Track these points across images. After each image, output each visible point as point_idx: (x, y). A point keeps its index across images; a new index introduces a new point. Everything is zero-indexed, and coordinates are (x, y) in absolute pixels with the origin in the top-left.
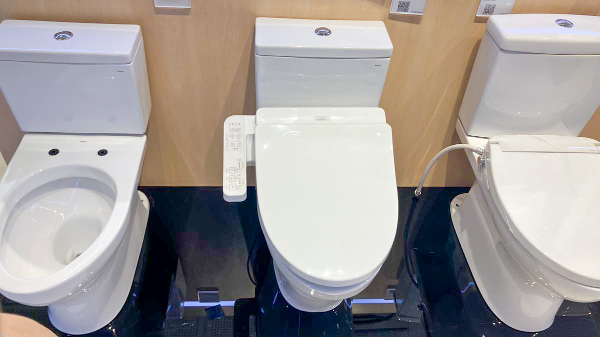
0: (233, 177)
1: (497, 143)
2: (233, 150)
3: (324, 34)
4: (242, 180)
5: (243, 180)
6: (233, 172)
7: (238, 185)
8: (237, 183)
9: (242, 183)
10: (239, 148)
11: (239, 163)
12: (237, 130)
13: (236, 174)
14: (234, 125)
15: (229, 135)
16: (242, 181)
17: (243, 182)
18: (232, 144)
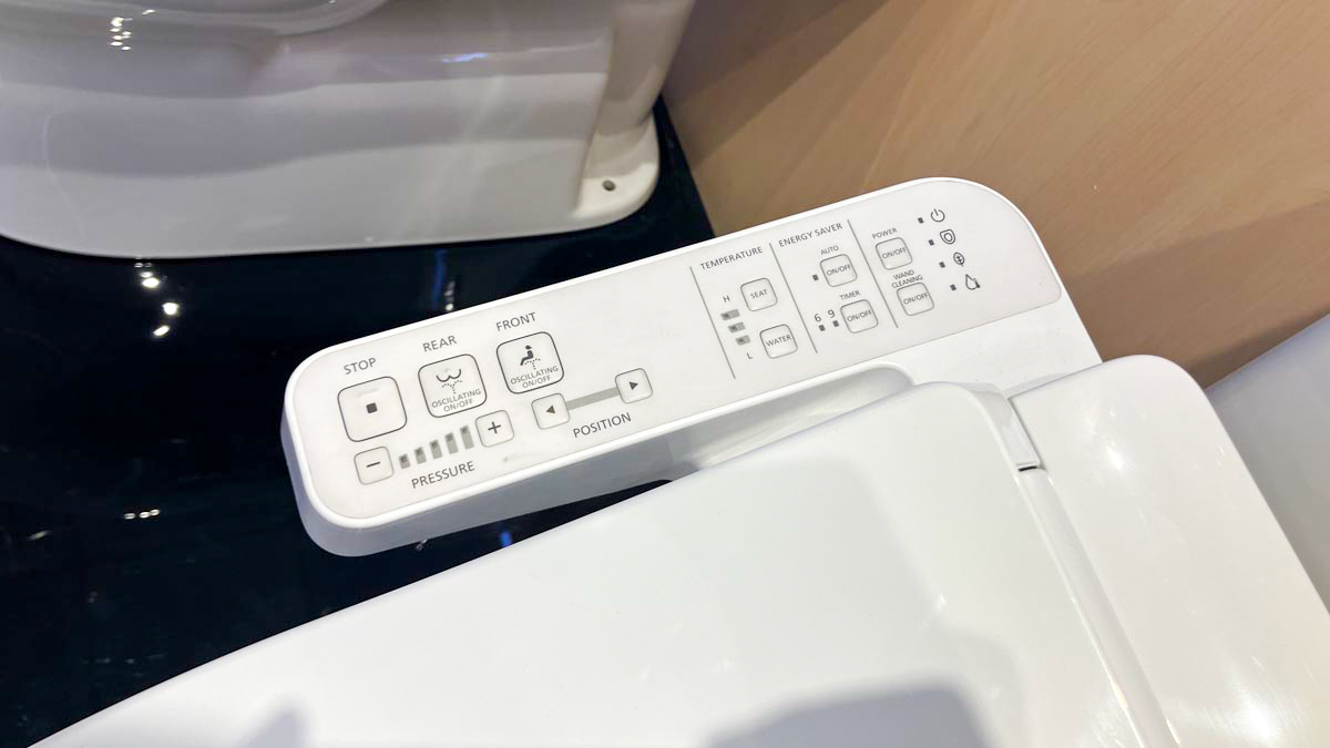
0: (468, 385)
2: (721, 307)
4: (463, 456)
5: (464, 468)
6: (514, 370)
7: (404, 444)
8: (423, 430)
9: (432, 465)
10: (754, 346)
11: (616, 391)
12: (908, 279)
13: (498, 398)
14: (944, 252)
15: (842, 239)
16: (448, 461)
17: (446, 474)
18: (763, 288)
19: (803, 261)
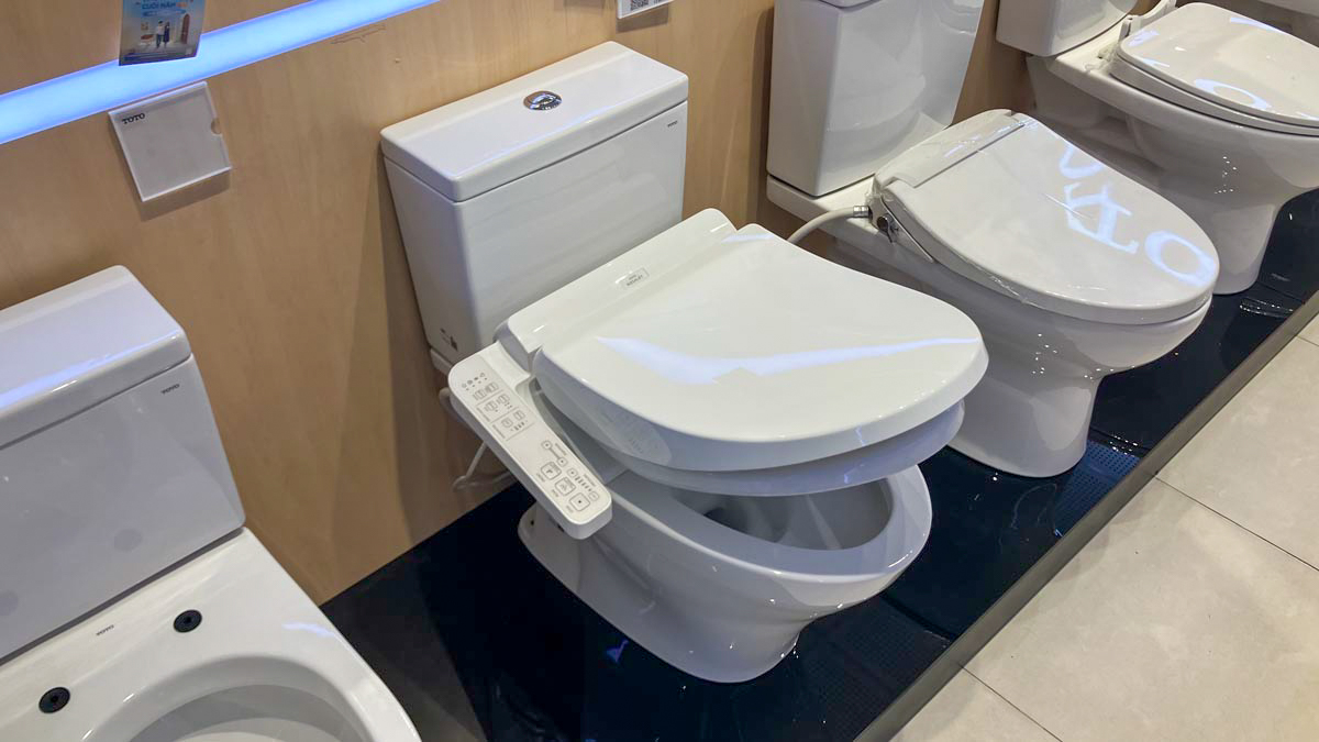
0: (563, 483)
1: (892, 181)
2: (515, 432)
3: (547, 105)
4: (582, 478)
5: (586, 476)
6: (555, 473)
7: (586, 492)
8: (579, 488)
9: (588, 483)
10: (523, 421)
11: (550, 449)
12: (488, 389)
13: (564, 475)
14: (475, 383)
15: (482, 407)
16: (585, 480)
17: (589, 480)
18: (506, 422)
19: (492, 415)
